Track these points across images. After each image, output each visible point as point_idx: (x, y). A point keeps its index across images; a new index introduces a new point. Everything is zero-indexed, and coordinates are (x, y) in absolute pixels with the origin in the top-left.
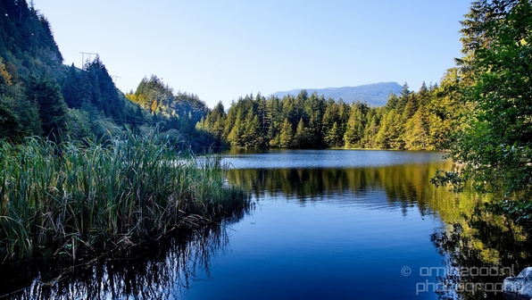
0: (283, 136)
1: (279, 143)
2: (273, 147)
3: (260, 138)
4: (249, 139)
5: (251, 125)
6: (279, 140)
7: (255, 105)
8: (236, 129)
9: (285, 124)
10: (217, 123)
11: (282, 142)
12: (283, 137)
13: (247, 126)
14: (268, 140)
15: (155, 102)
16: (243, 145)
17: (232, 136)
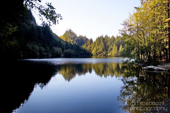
0: (113, 52)
1: (112, 55)
2: (109, 56)
3: (104, 52)
4: (100, 53)
5: (101, 47)
6: (112, 53)
7: (104, 39)
8: (95, 49)
9: (114, 47)
10: (89, 46)
11: (113, 54)
13: (99, 48)
14: (107, 53)
15: (69, 39)
16: (97, 55)
17: (93, 52)
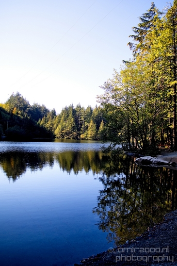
1: (87, 137)
2: (83, 139)
3: (74, 133)
4: (67, 134)
5: (69, 124)
6: (87, 134)
7: (74, 111)
8: (60, 126)
9: (91, 124)
10: (49, 123)
11: (89, 136)
12: (90, 133)
13: (67, 125)
14: (80, 135)
15: (15, 108)
16: (63, 137)
17: (57, 132)
